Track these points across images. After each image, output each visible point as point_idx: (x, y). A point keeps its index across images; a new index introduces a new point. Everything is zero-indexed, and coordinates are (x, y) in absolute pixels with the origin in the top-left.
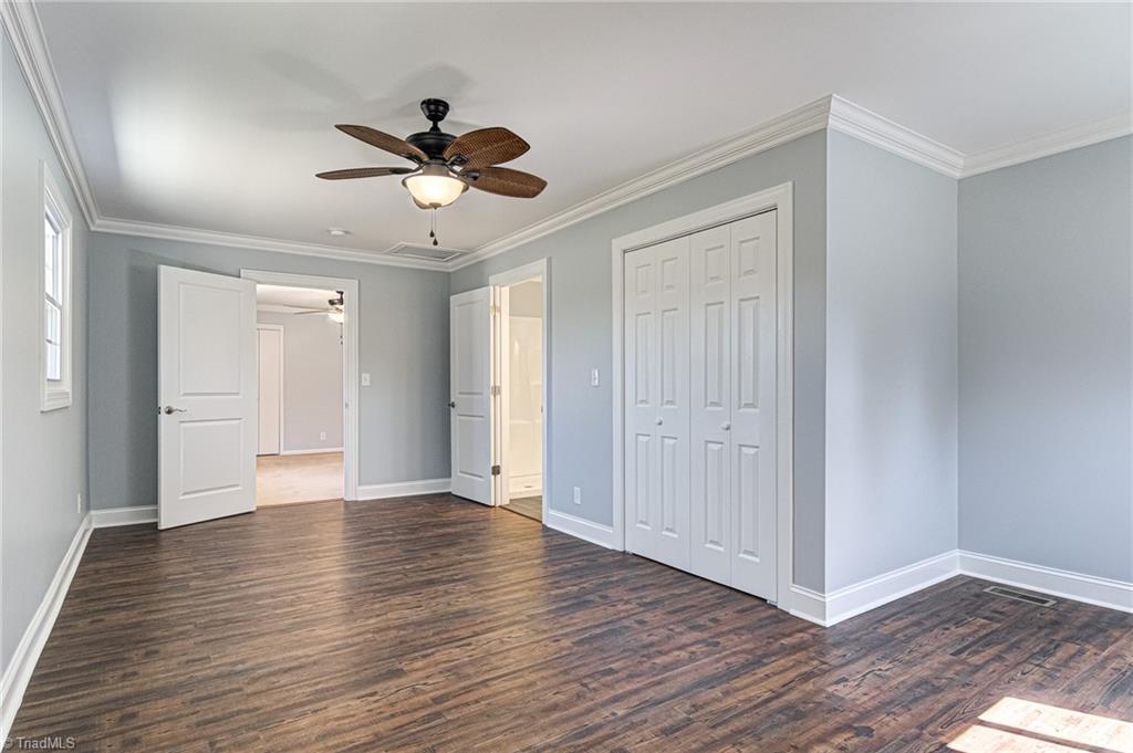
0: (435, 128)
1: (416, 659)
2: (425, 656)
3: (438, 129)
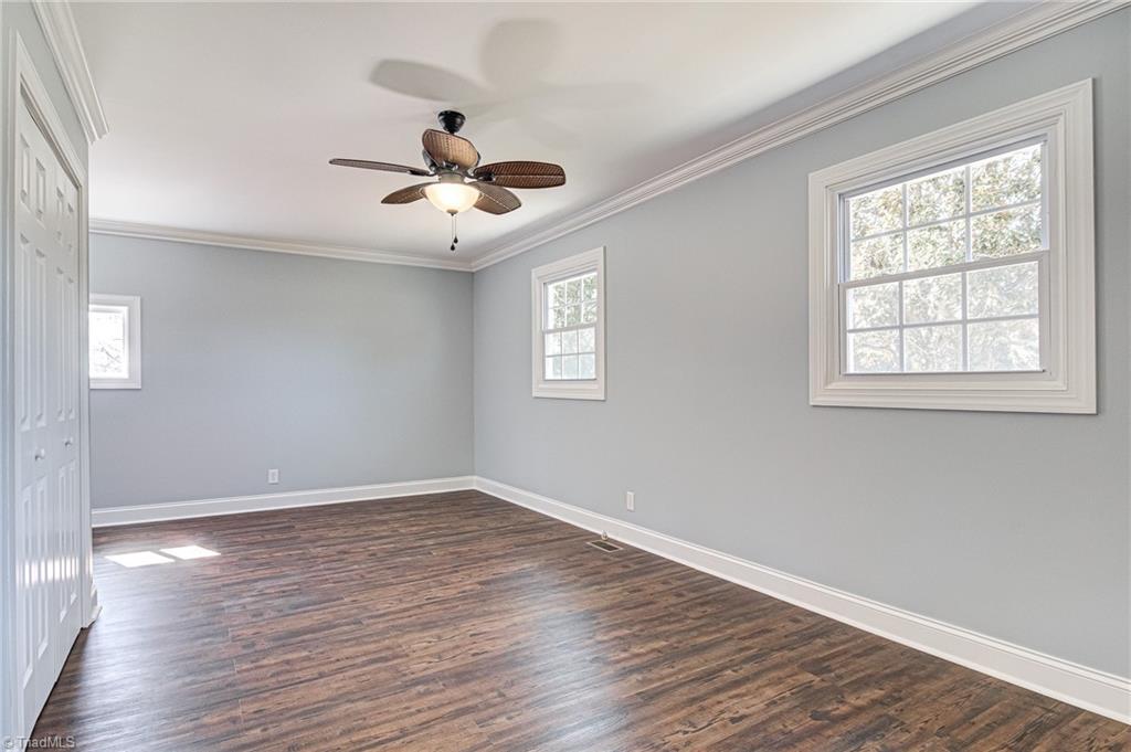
1: (471, 590)
2: (464, 592)
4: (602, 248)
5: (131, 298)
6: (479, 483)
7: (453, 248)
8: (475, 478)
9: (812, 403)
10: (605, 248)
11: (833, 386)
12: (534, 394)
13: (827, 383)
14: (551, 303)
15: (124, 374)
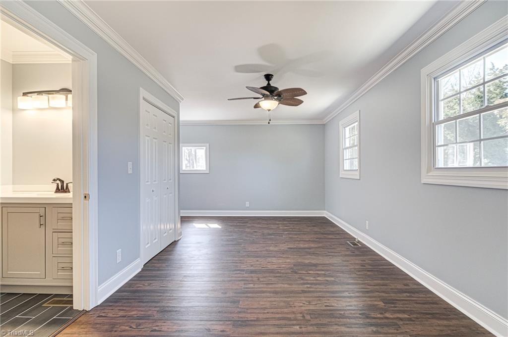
0: (269, 84)
3: (270, 84)
4: (358, 111)
5: (206, 144)
6: (327, 214)
7: (269, 123)
8: (325, 212)
9: (422, 182)
10: (360, 111)
11: (429, 174)
12: (341, 176)
13: (428, 173)
14: (347, 135)
15: (205, 169)
